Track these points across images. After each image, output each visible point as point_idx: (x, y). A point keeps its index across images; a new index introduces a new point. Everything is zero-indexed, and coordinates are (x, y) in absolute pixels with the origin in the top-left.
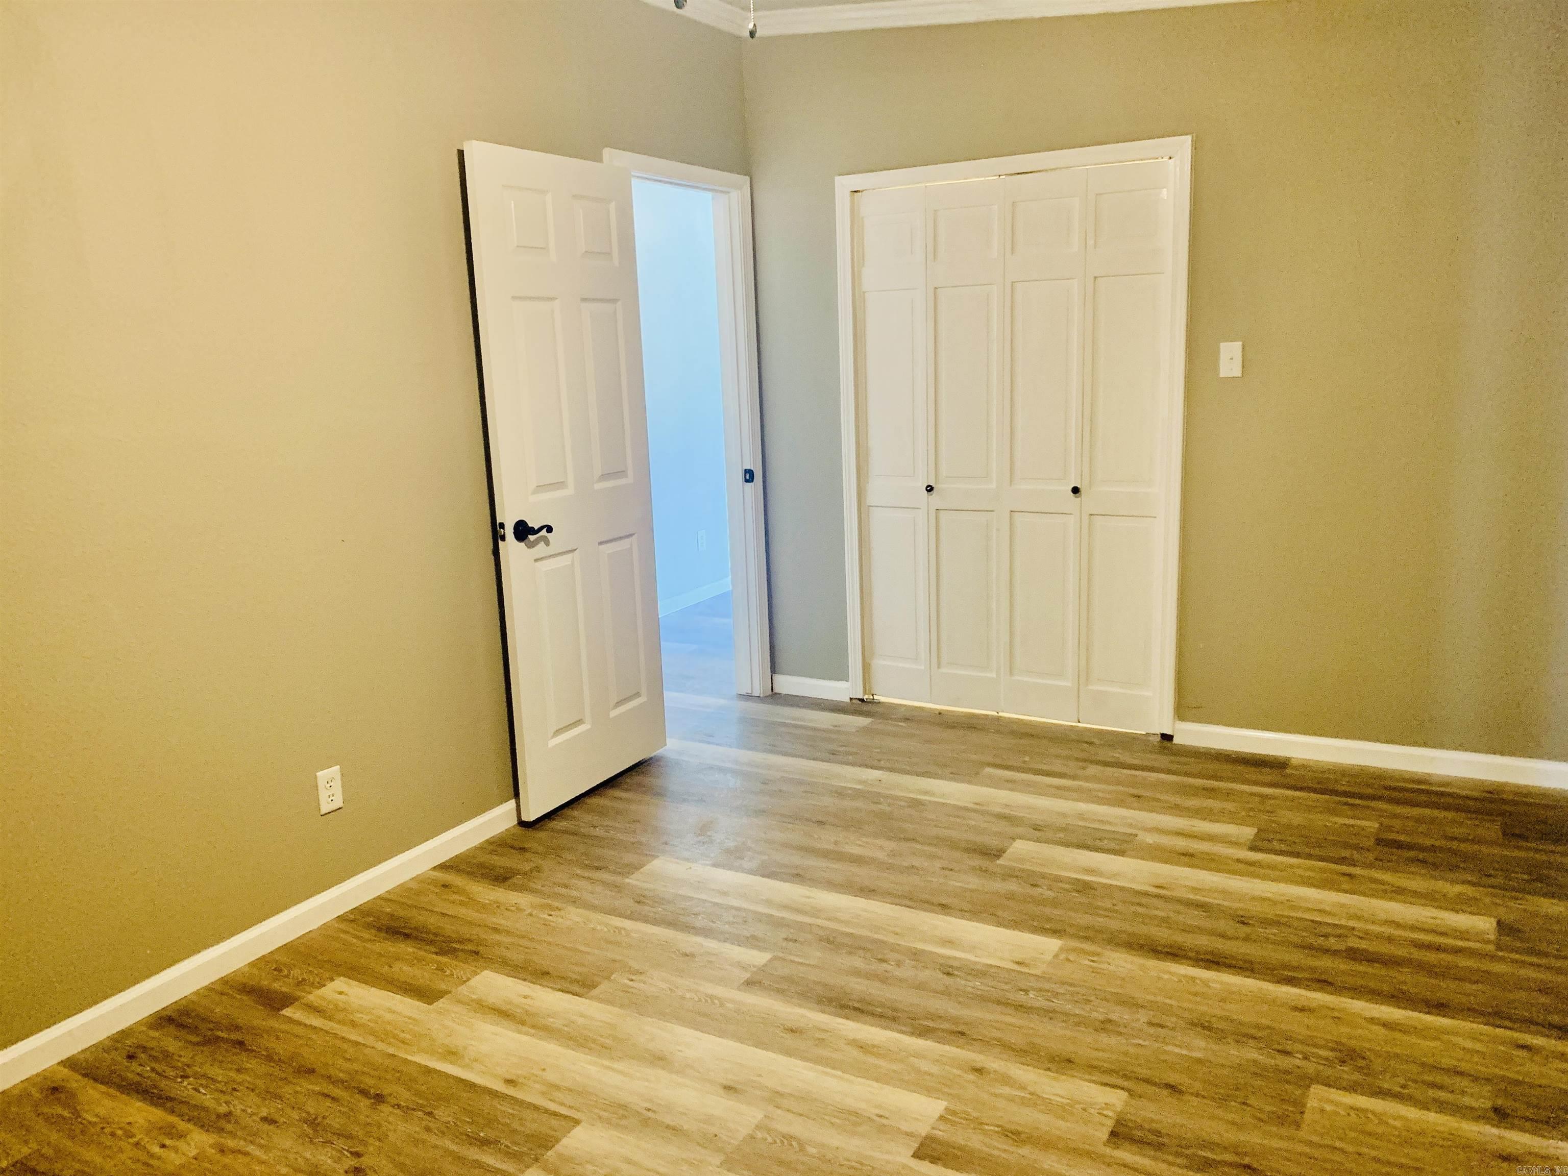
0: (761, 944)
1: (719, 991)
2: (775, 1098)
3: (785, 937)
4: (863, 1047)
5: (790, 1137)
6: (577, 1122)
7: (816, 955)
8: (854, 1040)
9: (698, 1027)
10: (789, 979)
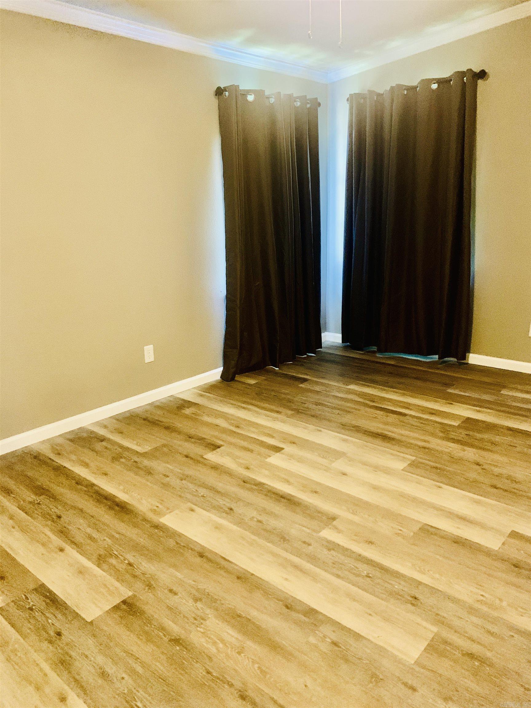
0: (325, 543)
1: (351, 517)
2: (327, 469)
3: (310, 547)
4: (288, 482)
5: (323, 458)
6: (402, 470)
7: (294, 532)
8: (289, 485)
9: (360, 500)
10: (312, 517)
